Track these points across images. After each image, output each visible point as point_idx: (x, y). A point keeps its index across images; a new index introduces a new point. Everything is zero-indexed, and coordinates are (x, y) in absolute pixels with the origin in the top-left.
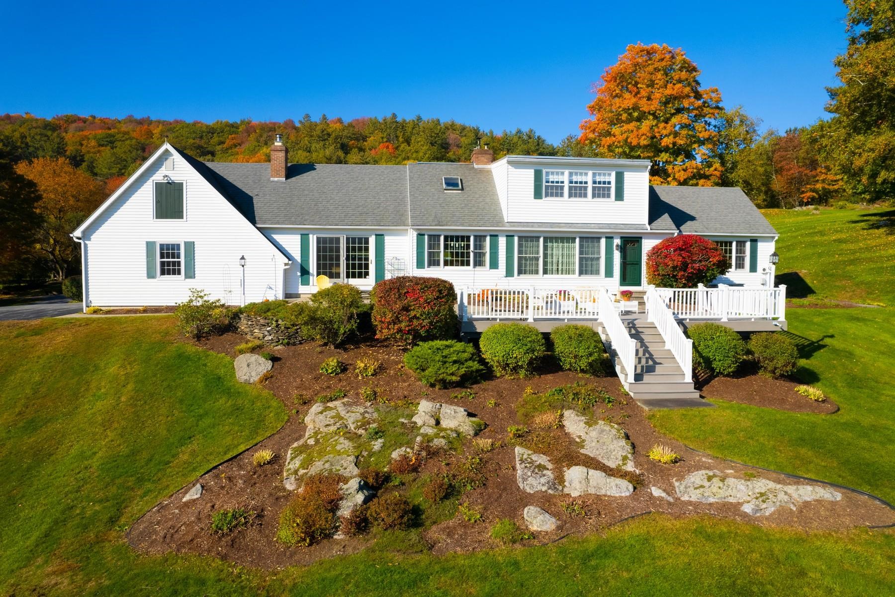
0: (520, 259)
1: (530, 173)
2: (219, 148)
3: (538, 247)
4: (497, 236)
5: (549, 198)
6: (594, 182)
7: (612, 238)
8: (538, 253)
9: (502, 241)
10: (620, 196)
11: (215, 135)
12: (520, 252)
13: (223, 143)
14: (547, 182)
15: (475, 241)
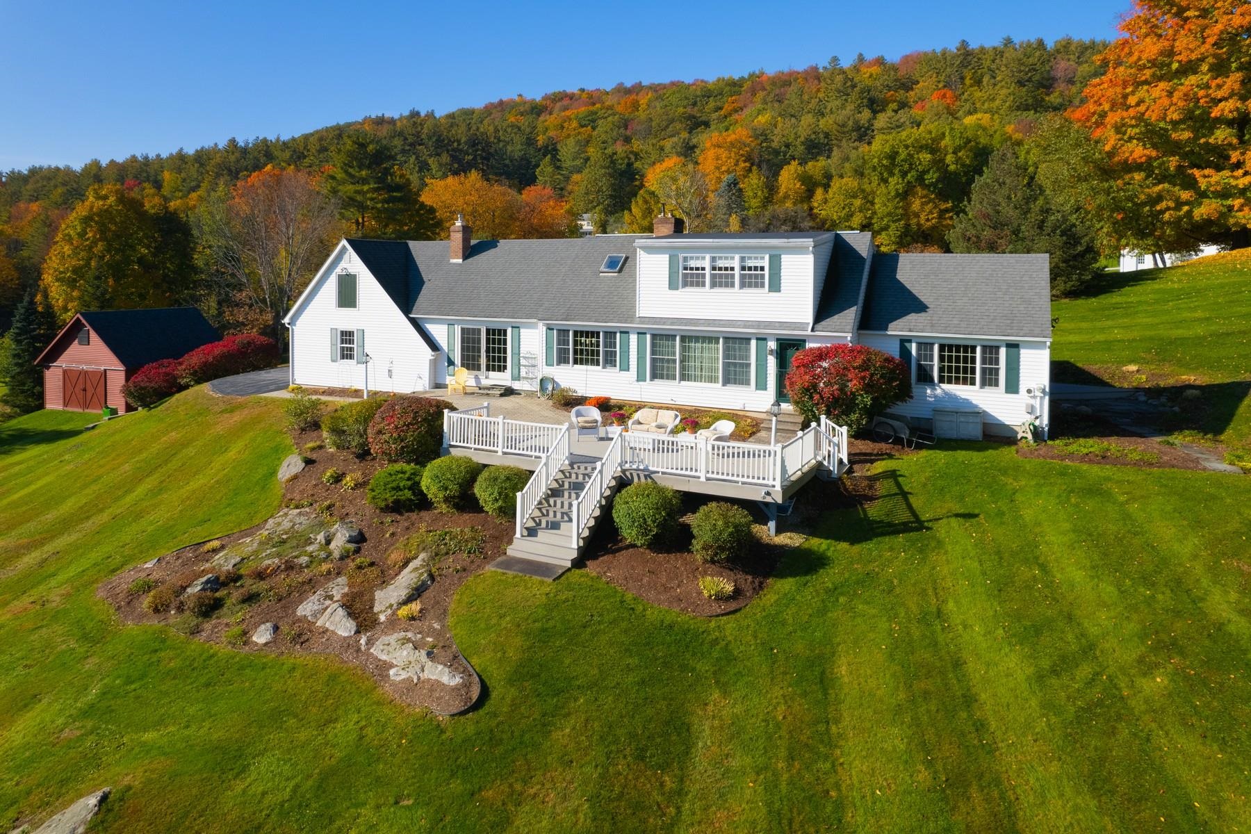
0: (653, 361)
1: (664, 259)
2: (715, 115)
3: (674, 346)
4: (627, 333)
5: (688, 289)
6: (743, 268)
7: (765, 339)
8: (674, 354)
9: (633, 338)
10: (775, 286)
11: (711, 99)
12: (653, 352)
13: (721, 108)
14: (685, 269)
15: (605, 337)
